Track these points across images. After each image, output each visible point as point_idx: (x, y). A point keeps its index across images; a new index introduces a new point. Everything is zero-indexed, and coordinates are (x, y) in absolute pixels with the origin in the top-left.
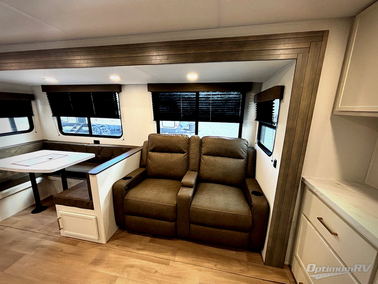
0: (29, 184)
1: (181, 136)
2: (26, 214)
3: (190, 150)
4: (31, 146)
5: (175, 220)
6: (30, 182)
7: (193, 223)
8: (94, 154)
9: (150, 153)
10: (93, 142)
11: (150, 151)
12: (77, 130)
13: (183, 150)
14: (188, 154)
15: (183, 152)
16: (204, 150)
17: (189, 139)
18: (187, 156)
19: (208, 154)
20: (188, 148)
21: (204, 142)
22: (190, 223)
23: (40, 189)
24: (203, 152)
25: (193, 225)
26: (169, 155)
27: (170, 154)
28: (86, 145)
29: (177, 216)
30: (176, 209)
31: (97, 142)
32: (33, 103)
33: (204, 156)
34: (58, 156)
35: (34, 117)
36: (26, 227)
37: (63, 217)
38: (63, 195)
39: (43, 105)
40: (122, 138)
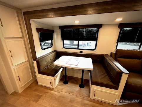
9: (118, 58)
10: (79, 52)
13: (140, 58)
35: (53, 41)
36: (69, 92)
37: (96, 91)
38: (97, 81)
39: (57, 35)
40: (95, 50)
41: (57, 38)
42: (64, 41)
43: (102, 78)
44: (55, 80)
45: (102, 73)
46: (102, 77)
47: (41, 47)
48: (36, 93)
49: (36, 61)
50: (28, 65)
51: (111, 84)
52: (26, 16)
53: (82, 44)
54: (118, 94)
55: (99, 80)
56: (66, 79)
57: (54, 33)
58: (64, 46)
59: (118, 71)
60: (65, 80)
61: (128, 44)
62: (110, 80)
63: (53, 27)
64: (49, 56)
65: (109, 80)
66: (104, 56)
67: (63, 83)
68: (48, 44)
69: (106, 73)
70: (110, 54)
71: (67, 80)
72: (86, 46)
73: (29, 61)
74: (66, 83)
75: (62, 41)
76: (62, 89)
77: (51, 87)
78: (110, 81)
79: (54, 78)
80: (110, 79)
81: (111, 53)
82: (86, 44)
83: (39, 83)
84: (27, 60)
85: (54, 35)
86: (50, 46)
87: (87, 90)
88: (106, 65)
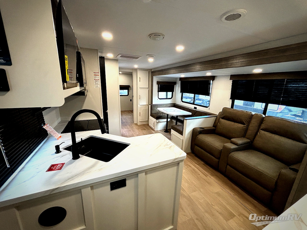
0: (165, 120)
1: (245, 112)
2: (162, 131)
3: (250, 124)
4: (170, 105)
5: (219, 158)
6: (166, 119)
7: (229, 165)
8: (191, 113)
9: (221, 119)
10: (194, 108)
11: (221, 118)
13: (243, 122)
14: (248, 126)
15: (243, 124)
16: (263, 126)
17: (252, 115)
18: (246, 127)
19: (265, 130)
20: (249, 122)
21: (265, 120)
22: (227, 164)
23: (168, 123)
24: (261, 127)
25: (229, 166)
26: (232, 123)
27: (234, 123)
28: (190, 108)
29: (220, 157)
30: (221, 152)
31: (195, 108)
32: (175, 86)
33: (261, 131)
34: (177, 111)
35: (174, 93)
48: (145, 128)
49: (150, 105)
50: (147, 108)
75: (182, 93)
79: (156, 121)
84: (147, 103)
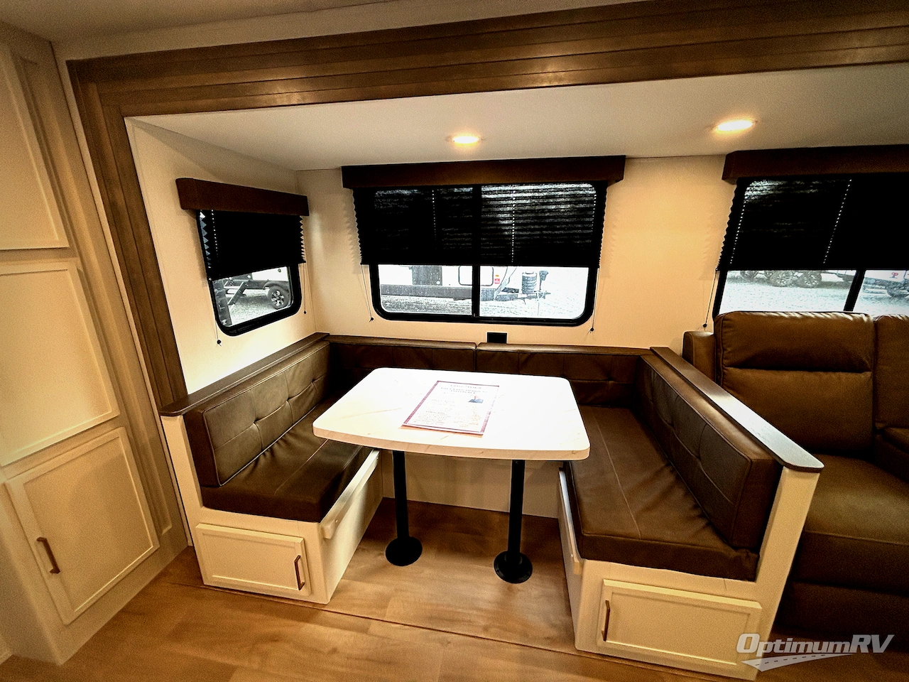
10: (485, 340)
11: (731, 365)
12: (232, 296)
13: (862, 363)
28: (473, 348)
35: (302, 268)
36: (431, 618)
37: (617, 602)
38: (620, 531)
39: (331, 228)
40: (588, 325)
41: (330, 247)
42: (382, 268)
43: (648, 509)
44: (327, 543)
45: (646, 475)
46: (648, 498)
47: (220, 313)
49: (180, 419)
50: (123, 447)
51: (710, 541)
52: (93, 90)
53: (495, 286)
54: (757, 606)
55: (633, 526)
56: (403, 529)
57: (307, 213)
58: (383, 298)
59: (754, 457)
60: (395, 536)
61: (761, 281)
62: (702, 516)
63: (302, 174)
64: (277, 373)
65: (691, 519)
66: (648, 360)
67: (383, 559)
68: (266, 292)
69: (667, 471)
70: (678, 347)
71: (412, 531)
72: (520, 295)
73: (125, 419)
74: (402, 554)
75: (367, 268)
76: (383, 601)
77: (303, 594)
78: (702, 523)
79: (322, 531)
80: (696, 507)
81: (688, 338)
82: (519, 287)
83: (214, 575)
84: (112, 410)
85: (307, 229)
86: (280, 305)
87: (552, 590)
88: (666, 419)
